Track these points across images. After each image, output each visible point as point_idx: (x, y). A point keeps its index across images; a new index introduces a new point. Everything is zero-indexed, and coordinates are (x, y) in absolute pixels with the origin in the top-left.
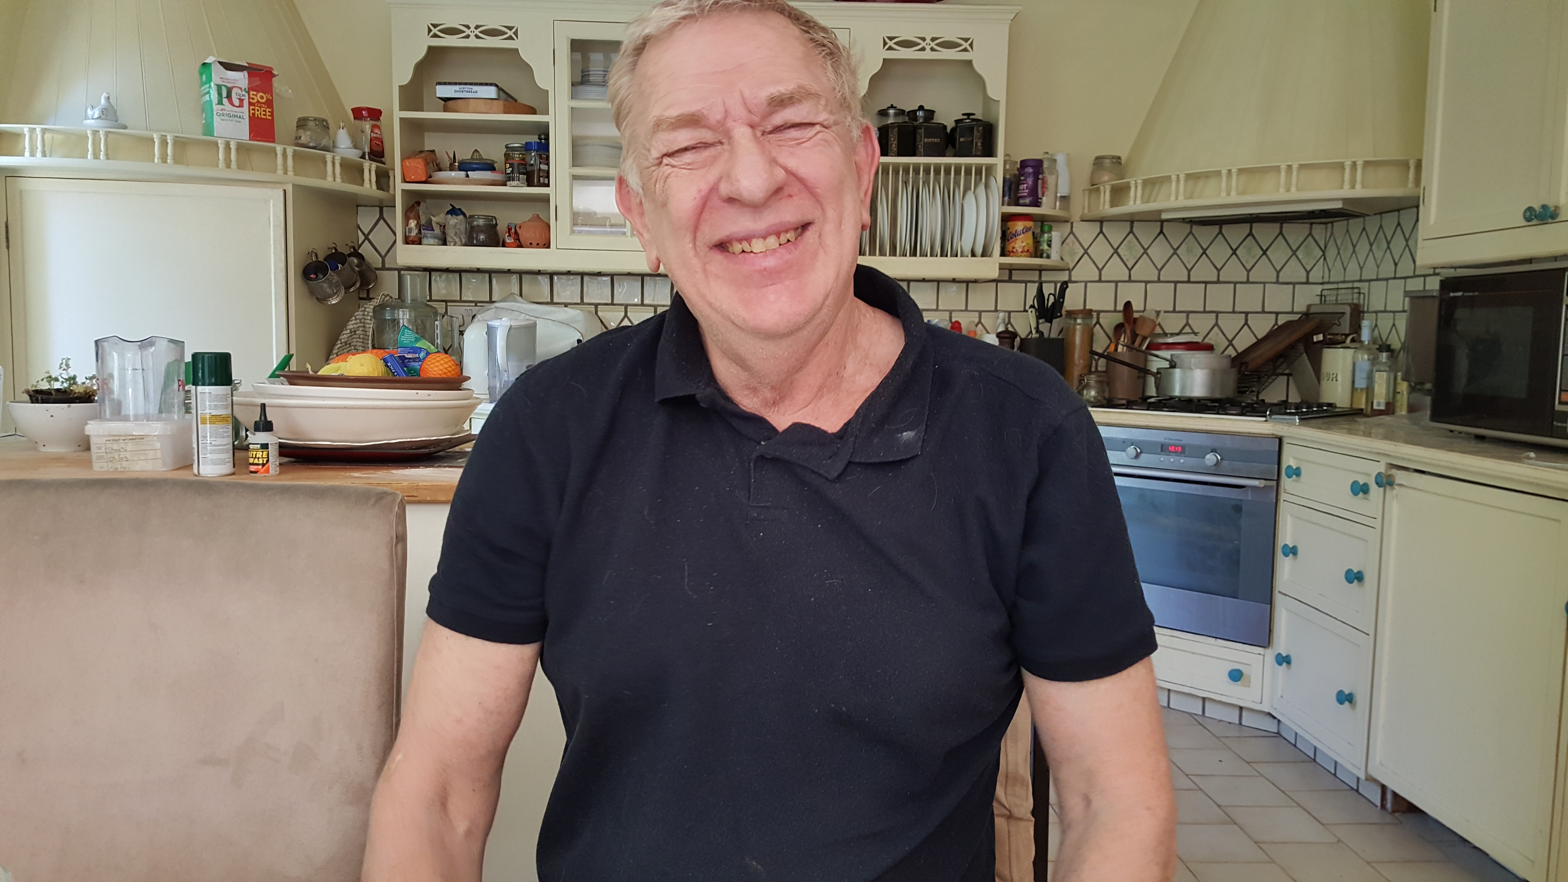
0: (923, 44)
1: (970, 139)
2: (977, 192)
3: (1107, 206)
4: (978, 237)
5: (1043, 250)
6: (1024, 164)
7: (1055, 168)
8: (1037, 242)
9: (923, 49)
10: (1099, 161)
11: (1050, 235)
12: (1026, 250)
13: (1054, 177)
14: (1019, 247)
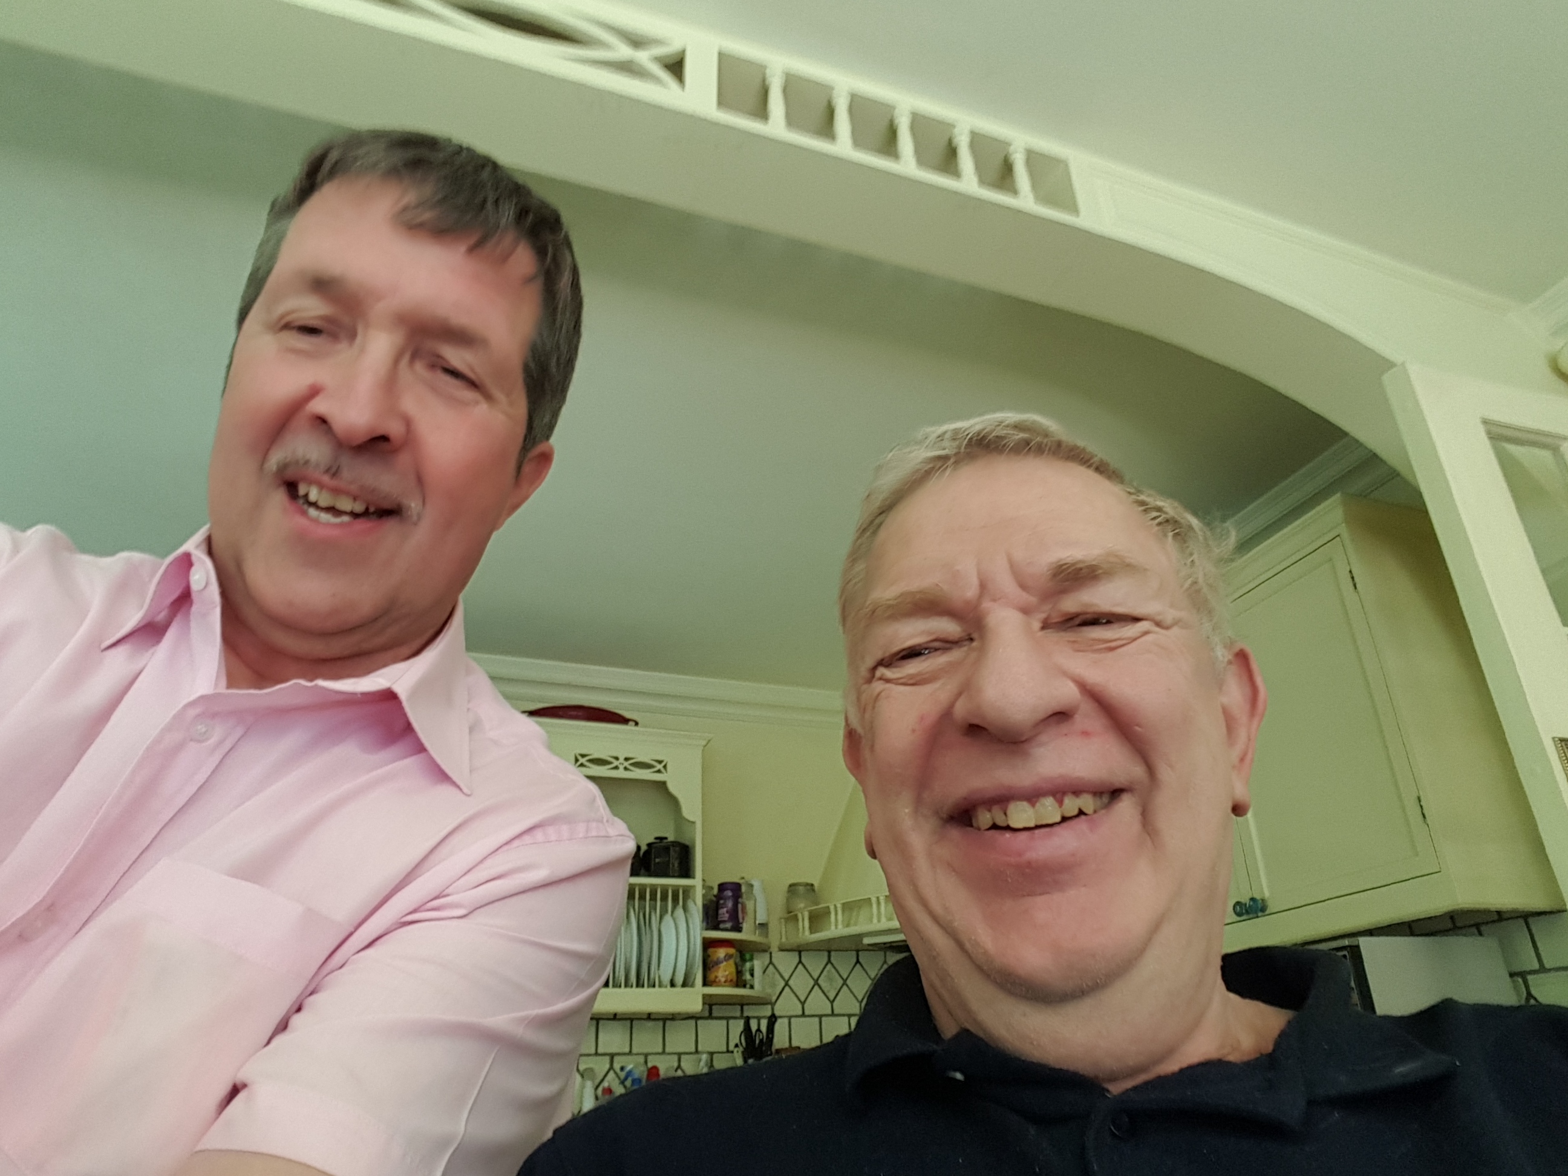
0: (616, 763)
1: (667, 859)
2: (675, 915)
3: (807, 932)
4: (679, 964)
5: (745, 981)
6: (722, 887)
7: (752, 893)
8: (739, 973)
9: (616, 768)
10: (792, 888)
11: (752, 963)
12: (729, 980)
13: (752, 902)
14: (722, 977)
